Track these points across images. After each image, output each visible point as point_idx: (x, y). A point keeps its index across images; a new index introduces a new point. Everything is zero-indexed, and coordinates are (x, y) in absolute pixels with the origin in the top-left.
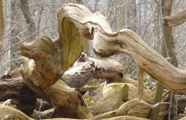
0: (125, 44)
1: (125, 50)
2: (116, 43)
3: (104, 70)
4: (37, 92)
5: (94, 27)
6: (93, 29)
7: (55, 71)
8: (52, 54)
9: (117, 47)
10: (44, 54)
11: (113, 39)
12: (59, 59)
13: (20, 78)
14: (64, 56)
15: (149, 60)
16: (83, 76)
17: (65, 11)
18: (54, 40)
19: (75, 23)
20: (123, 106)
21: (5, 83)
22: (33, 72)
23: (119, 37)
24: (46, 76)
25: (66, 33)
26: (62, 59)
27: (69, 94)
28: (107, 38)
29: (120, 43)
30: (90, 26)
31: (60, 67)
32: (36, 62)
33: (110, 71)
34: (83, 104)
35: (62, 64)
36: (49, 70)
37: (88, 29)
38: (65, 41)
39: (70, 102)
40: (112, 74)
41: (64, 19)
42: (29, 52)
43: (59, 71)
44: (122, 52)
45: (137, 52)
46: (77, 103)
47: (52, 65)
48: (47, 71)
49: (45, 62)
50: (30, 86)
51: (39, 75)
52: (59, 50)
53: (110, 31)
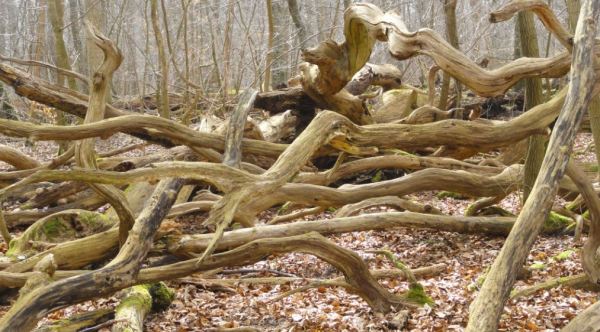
0: (425, 44)
1: (425, 51)
2: (415, 43)
3: (381, 76)
4: (318, 101)
5: (389, 27)
6: (387, 30)
7: (342, 77)
8: (339, 59)
9: (416, 49)
10: (329, 59)
11: (412, 39)
12: (346, 63)
13: (299, 87)
14: (351, 61)
15: (452, 61)
16: (362, 83)
17: (352, 11)
18: (340, 43)
19: (365, 24)
20: (413, 114)
21: (283, 93)
22: (317, 80)
23: (418, 38)
24: (332, 83)
25: (354, 35)
26: (349, 64)
27: (353, 103)
28: (404, 39)
29: (420, 44)
30: (384, 27)
31: (347, 73)
32: (319, 68)
33: (387, 76)
34: (367, 113)
35: (349, 69)
36: (335, 76)
37: (381, 30)
38: (352, 44)
39: (354, 112)
40: (390, 81)
41: (352, 20)
42: (313, 58)
43: (346, 78)
44: (422, 54)
45: (439, 53)
46: (361, 112)
47: (339, 71)
48: (332, 78)
49: (331, 68)
50: (310, 94)
51: (324, 82)
52: (345, 55)
53: (406, 32)
